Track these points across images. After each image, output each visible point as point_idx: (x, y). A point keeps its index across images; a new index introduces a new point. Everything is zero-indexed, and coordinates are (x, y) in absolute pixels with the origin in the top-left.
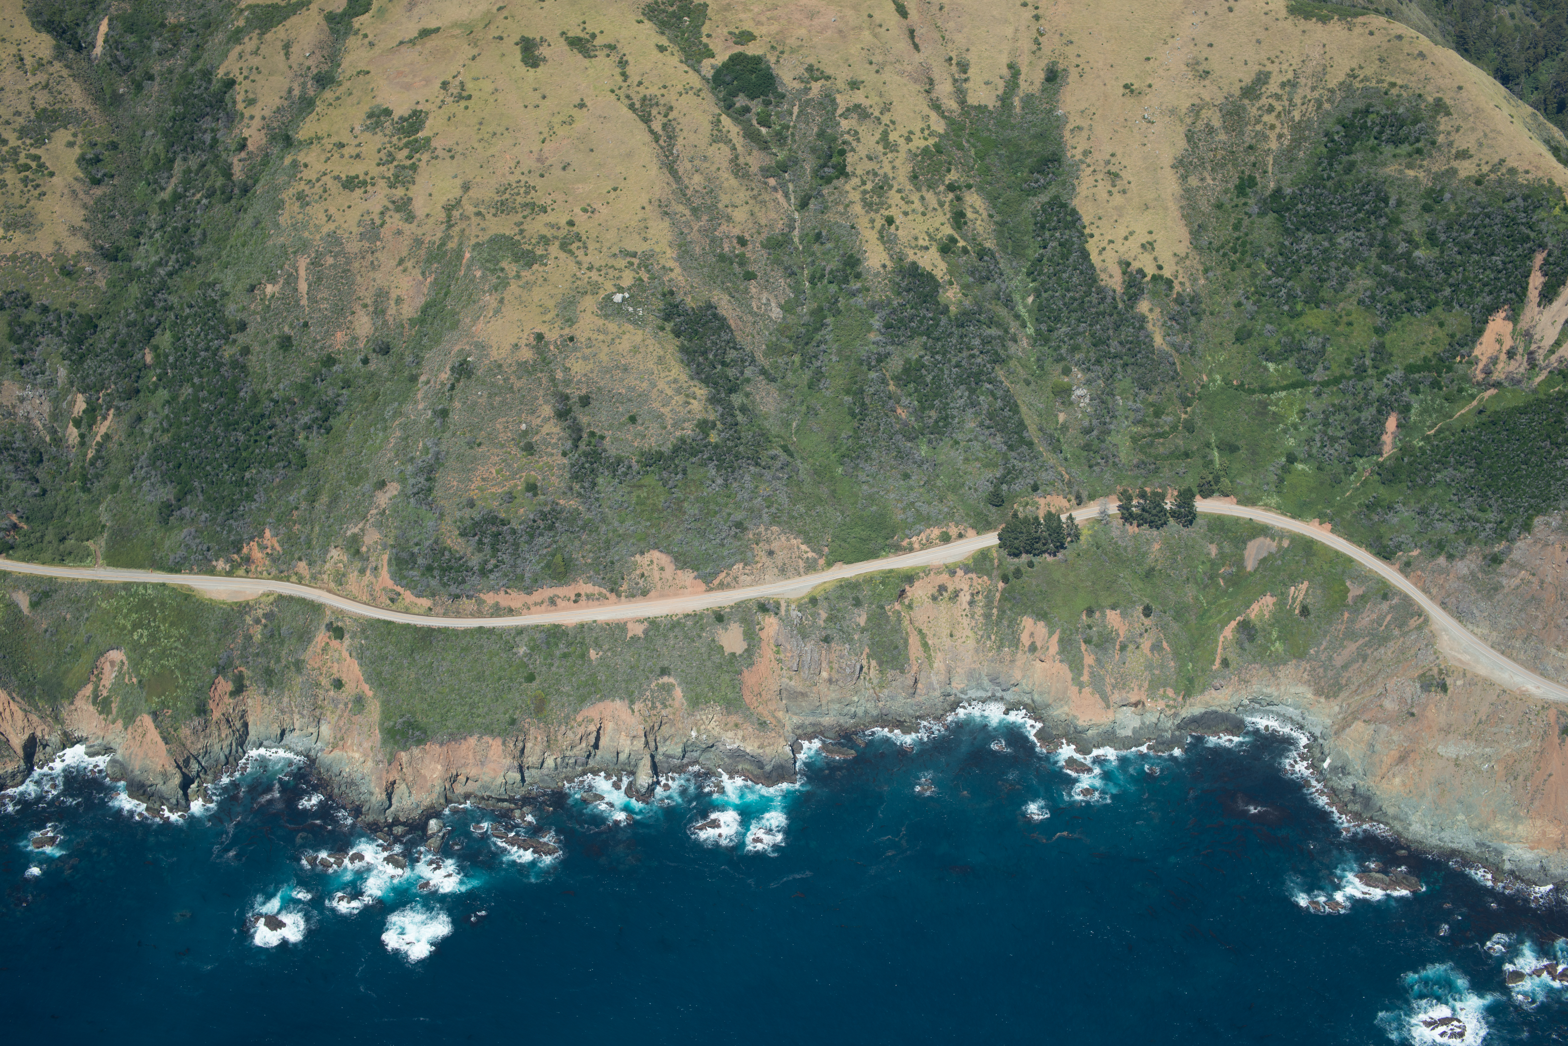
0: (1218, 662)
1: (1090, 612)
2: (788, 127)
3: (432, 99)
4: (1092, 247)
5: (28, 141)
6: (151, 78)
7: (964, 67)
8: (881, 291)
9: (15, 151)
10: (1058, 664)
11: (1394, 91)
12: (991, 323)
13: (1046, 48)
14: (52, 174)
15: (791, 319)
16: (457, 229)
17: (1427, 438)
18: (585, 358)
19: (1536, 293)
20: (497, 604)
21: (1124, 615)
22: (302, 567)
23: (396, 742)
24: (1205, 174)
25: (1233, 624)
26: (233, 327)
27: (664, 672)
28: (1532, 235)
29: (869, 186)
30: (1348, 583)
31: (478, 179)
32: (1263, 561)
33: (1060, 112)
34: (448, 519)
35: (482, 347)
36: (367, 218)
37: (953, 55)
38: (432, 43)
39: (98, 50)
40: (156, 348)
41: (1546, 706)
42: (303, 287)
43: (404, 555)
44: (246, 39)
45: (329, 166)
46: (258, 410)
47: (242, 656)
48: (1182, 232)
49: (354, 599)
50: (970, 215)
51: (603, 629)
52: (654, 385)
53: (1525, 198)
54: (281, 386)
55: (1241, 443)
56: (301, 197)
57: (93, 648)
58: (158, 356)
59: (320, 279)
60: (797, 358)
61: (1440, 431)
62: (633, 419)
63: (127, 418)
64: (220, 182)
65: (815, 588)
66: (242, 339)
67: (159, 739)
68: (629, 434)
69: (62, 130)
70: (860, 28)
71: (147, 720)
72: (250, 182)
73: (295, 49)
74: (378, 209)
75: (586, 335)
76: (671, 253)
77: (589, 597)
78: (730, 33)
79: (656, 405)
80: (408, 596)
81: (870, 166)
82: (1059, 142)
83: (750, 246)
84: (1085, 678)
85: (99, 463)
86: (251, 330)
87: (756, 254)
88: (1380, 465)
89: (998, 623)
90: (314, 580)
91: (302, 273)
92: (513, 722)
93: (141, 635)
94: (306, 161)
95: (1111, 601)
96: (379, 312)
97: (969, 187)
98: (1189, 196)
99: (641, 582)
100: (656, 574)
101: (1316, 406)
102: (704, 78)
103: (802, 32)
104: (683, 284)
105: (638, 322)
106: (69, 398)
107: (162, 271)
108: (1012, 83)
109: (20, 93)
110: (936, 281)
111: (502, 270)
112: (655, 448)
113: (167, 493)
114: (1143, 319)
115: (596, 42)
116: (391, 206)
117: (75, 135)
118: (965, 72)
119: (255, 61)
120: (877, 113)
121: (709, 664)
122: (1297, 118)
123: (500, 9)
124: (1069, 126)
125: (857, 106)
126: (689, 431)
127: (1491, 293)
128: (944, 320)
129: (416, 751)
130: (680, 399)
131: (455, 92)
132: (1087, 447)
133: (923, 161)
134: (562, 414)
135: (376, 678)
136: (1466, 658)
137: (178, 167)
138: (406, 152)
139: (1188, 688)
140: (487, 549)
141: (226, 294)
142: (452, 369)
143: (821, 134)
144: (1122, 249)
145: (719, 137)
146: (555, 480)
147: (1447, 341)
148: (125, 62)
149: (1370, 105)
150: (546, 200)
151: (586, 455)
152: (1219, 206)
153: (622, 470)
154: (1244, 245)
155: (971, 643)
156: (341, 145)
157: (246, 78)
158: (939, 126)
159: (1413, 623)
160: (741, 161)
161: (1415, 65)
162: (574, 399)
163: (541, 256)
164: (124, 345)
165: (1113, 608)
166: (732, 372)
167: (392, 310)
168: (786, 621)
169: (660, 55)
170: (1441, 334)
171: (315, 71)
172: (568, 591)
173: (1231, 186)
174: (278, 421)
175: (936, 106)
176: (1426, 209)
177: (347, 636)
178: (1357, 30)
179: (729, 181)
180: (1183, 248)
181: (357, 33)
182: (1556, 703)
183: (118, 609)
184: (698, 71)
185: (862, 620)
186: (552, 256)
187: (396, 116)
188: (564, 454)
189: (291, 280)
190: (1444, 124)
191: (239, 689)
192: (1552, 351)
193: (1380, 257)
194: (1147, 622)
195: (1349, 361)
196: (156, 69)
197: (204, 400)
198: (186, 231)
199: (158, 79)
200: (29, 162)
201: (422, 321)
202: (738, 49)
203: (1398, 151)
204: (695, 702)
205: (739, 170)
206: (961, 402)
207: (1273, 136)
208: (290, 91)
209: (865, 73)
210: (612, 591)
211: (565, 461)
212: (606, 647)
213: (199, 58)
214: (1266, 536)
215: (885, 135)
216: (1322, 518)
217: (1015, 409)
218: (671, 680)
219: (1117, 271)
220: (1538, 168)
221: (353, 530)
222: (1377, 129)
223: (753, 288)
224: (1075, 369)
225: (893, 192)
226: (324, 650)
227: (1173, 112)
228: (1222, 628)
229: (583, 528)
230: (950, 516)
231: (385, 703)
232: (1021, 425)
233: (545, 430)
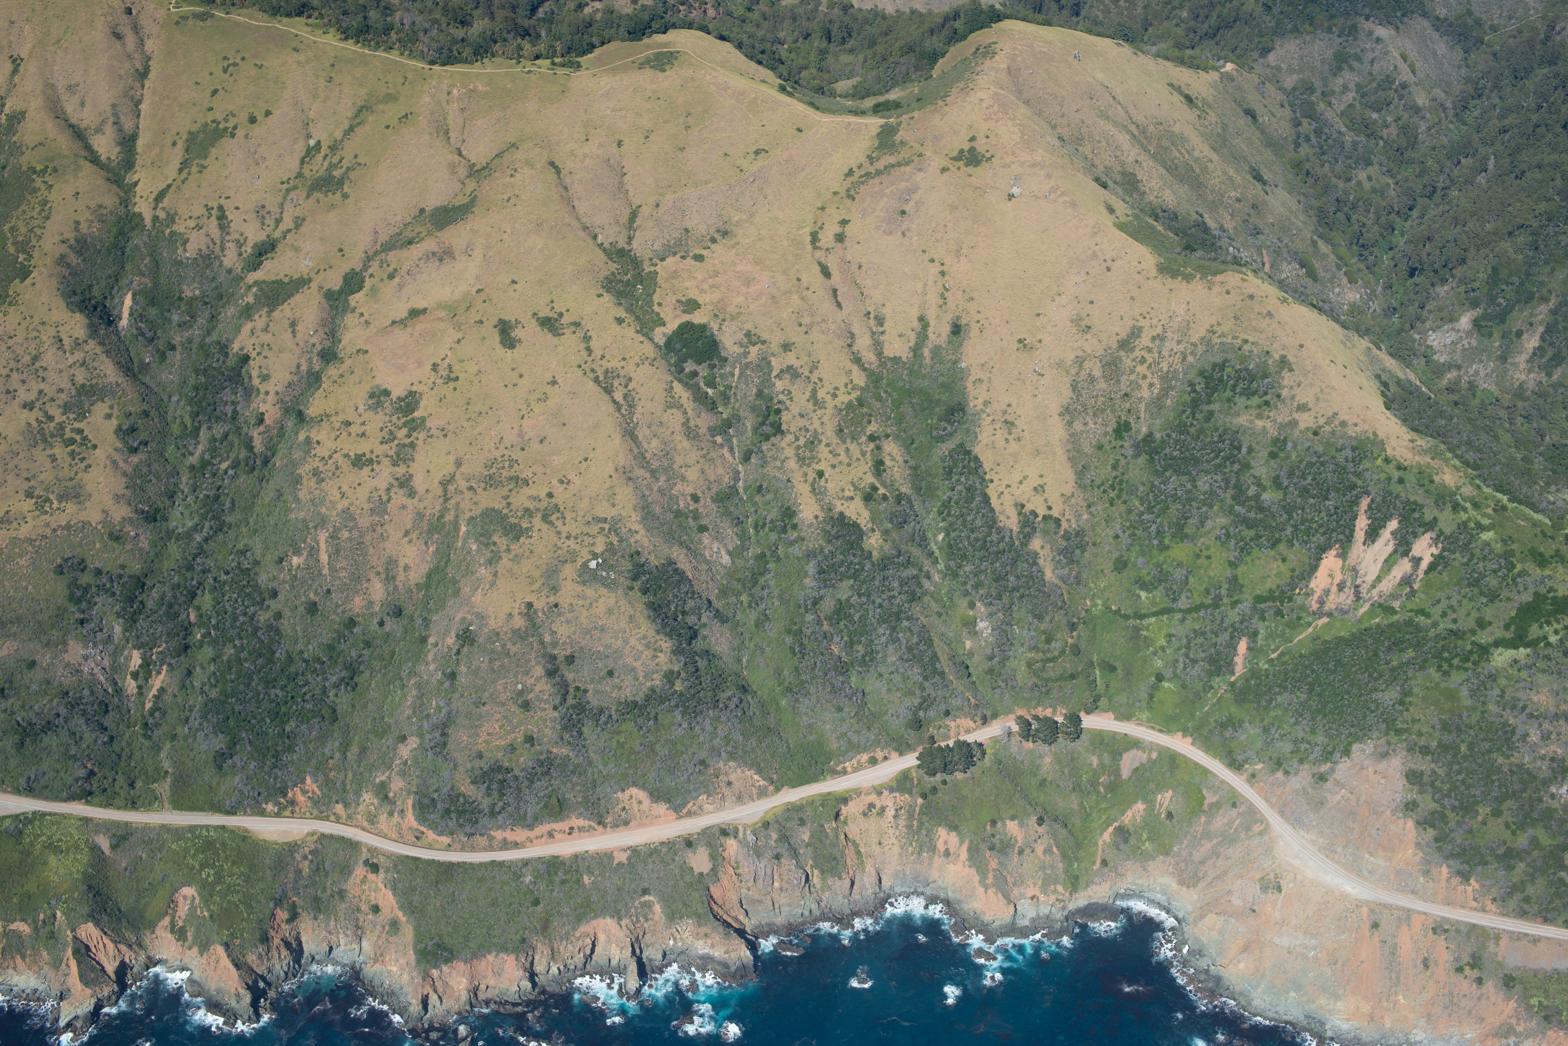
0: (1098, 862)
1: (994, 823)
2: (731, 388)
3: (424, 381)
4: (992, 491)
5: (72, 416)
6: (173, 348)
7: (880, 321)
8: (814, 540)
9: (61, 427)
10: (967, 869)
11: (1246, 347)
12: (908, 563)
13: (951, 304)
14: (95, 447)
15: (740, 563)
16: (452, 502)
17: (1270, 661)
18: (568, 622)
19: (1362, 534)
20: (505, 839)
21: (1021, 825)
22: (339, 808)
23: (428, 962)
24: (1088, 419)
25: (1111, 829)
26: (266, 595)
27: (645, 892)
28: (1359, 483)
29: (802, 442)
30: (1204, 792)
31: (468, 456)
32: (1136, 770)
33: (963, 365)
34: (461, 769)
35: (481, 617)
36: (375, 494)
37: (870, 309)
38: (422, 325)
39: (124, 322)
40: (198, 608)
41: (1359, 904)
42: (324, 557)
43: (426, 801)
44: (257, 317)
45: (339, 444)
46: (292, 669)
47: (294, 888)
48: (1068, 474)
49: (385, 837)
50: (888, 462)
51: (593, 858)
52: (626, 642)
53: (1354, 449)
54: (310, 647)
55: (1117, 664)
56: (316, 473)
57: (168, 885)
58: (201, 616)
59: (338, 551)
60: (744, 598)
61: (1282, 654)
62: (610, 673)
63: (179, 673)
64: (243, 454)
65: (767, 812)
66: (275, 605)
67: (231, 966)
68: (607, 686)
69: (100, 403)
70: (790, 292)
71: (220, 950)
72: (269, 454)
73: (300, 328)
74: (384, 486)
75: (569, 600)
76: (635, 517)
77: (581, 829)
78: (678, 301)
79: (629, 660)
80: (431, 835)
81: (802, 422)
82: (964, 393)
83: (702, 502)
84: (990, 880)
85: (157, 714)
86: (281, 597)
87: (708, 508)
88: (1232, 684)
89: (918, 831)
90: (350, 820)
91: (323, 545)
92: (523, 941)
93: (208, 874)
94: (319, 438)
95: (1011, 812)
96: (389, 578)
97: (887, 436)
98: (1074, 439)
99: (623, 814)
100: (635, 807)
101: (1181, 631)
102: (657, 346)
103: (740, 299)
104: (647, 544)
105: (610, 585)
106: (126, 653)
107: (198, 538)
108: (922, 336)
109: (61, 371)
110: (860, 530)
111: (495, 544)
112: (630, 699)
113: (219, 743)
114: (1036, 555)
115: (564, 321)
116: (395, 483)
117: (111, 407)
118: (882, 325)
119: (266, 338)
120: (806, 373)
121: (681, 883)
122: (1165, 369)
123: (479, 291)
124: (972, 379)
125: (790, 368)
126: (657, 681)
127: (1324, 533)
128: (868, 566)
129: (445, 968)
130: (648, 653)
131: (445, 374)
132: (991, 671)
133: (847, 415)
134: (551, 673)
135: (408, 907)
136: (1296, 863)
137: (203, 433)
138: (404, 431)
139: (1074, 883)
140: (495, 794)
141: (257, 563)
142: (457, 636)
143: (760, 394)
144: (1017, 493)
145: (672, 404)
146: (547, 731)
147: (1288, 574)
148: (149, 335)
149: (1226, 361)
150: (527, 473)
151: (574, 707)
152: (1100, 447)
153: (603, 719)
154: (1121, 482)
155: (896, 850)
156: (348, 424)
157: (259, 354)
158: (860, 379)
159: (1257, 828)
160: (692, 423)
161: (1264, 323)
162: (561, 658)
163: (527, 529)
164: (171, 606)
165: (1013, 818)
166: (691, 620)
167: (401, 577)
168: (744, 843)
169: (619, 328)
170: (1283, 568)
171: (319, 347)
172: (564, 825)
173: (1110, 429)
174: (310, 678)
175: (857, 360)
176: (1273, 455)
177: (381, 871)
178: (1216, 289)
179: (682, 443)
180: (1069, 488)
181: (353, 311)
182: (1367, 902)
183: (186, 850)
184: (651, 339)
185: (806, 837)
186: (536, 529)
187: (394, 396)
188: (555, 708)
189: (313, 552)
190: (1287, 379)
191: (294, 917)
192: (1373, 586)
193: (1234, 498)
194: (1041, 830)
195: (1207, 591)
196: (177, 340)
197: (246, 660)
198: (217, 498)
199: (179, 349)
200: (74, 435)
201: (427, 586)
202: (686, 318)
203: (1249, 403)
204: (673, 916)
205: (690, 433)
206: (884, 639)
207: (1145, 384)
208: (298, 367)
209: (796, 336)
210: (599, 823)
211: (556, 714)
212: (597, 873)
213: (214, 328)
214: (1138, 748)
215: (814, 392)
216: (1185, 732)
217: (930, 642)
218: (651, 898)
219: (1013, 513)
220: (1364, 421)
221: (381, 778)
222: (1231, 382)
223: (706, 538)
224: (978, 604)
225: (822, 447)
226: (363, 882)
227: (1060, 364)
228: (1101, 834)
229: (573, 772)
230: (877, 743)
231: (417, 928)
232: (935, 658)
233: (538, 688)
